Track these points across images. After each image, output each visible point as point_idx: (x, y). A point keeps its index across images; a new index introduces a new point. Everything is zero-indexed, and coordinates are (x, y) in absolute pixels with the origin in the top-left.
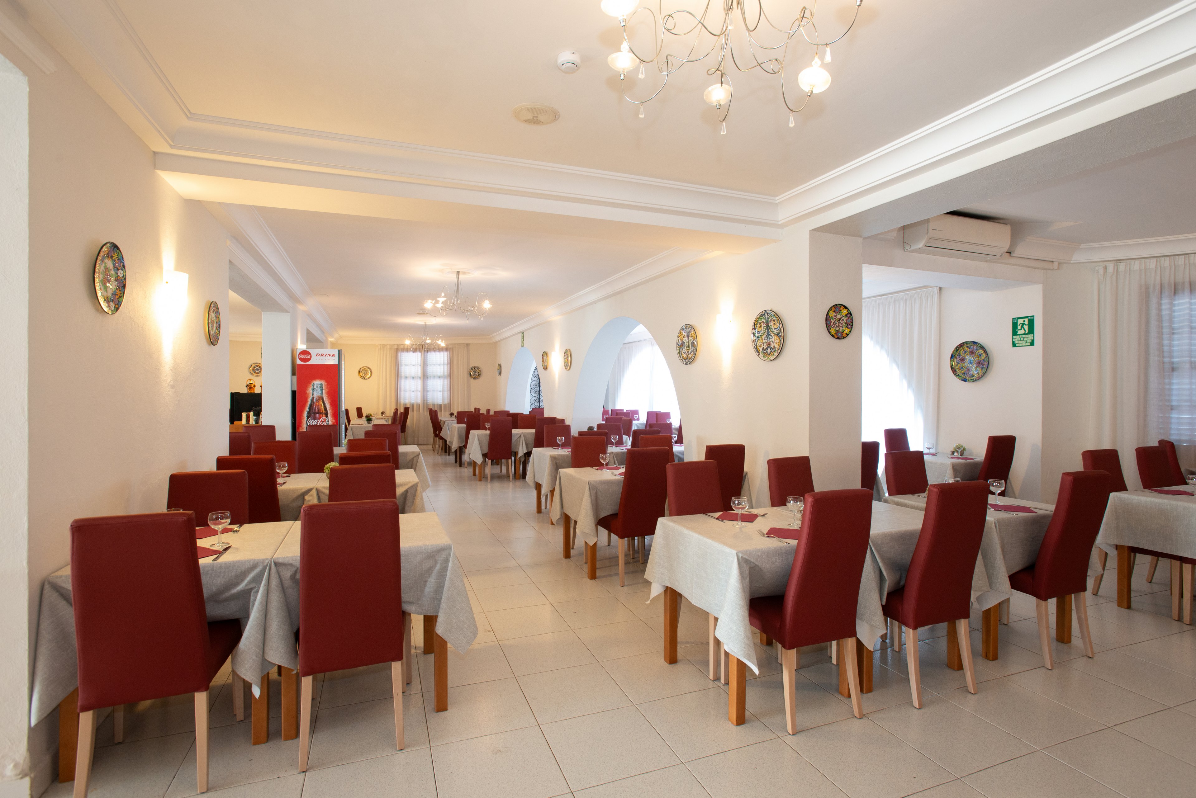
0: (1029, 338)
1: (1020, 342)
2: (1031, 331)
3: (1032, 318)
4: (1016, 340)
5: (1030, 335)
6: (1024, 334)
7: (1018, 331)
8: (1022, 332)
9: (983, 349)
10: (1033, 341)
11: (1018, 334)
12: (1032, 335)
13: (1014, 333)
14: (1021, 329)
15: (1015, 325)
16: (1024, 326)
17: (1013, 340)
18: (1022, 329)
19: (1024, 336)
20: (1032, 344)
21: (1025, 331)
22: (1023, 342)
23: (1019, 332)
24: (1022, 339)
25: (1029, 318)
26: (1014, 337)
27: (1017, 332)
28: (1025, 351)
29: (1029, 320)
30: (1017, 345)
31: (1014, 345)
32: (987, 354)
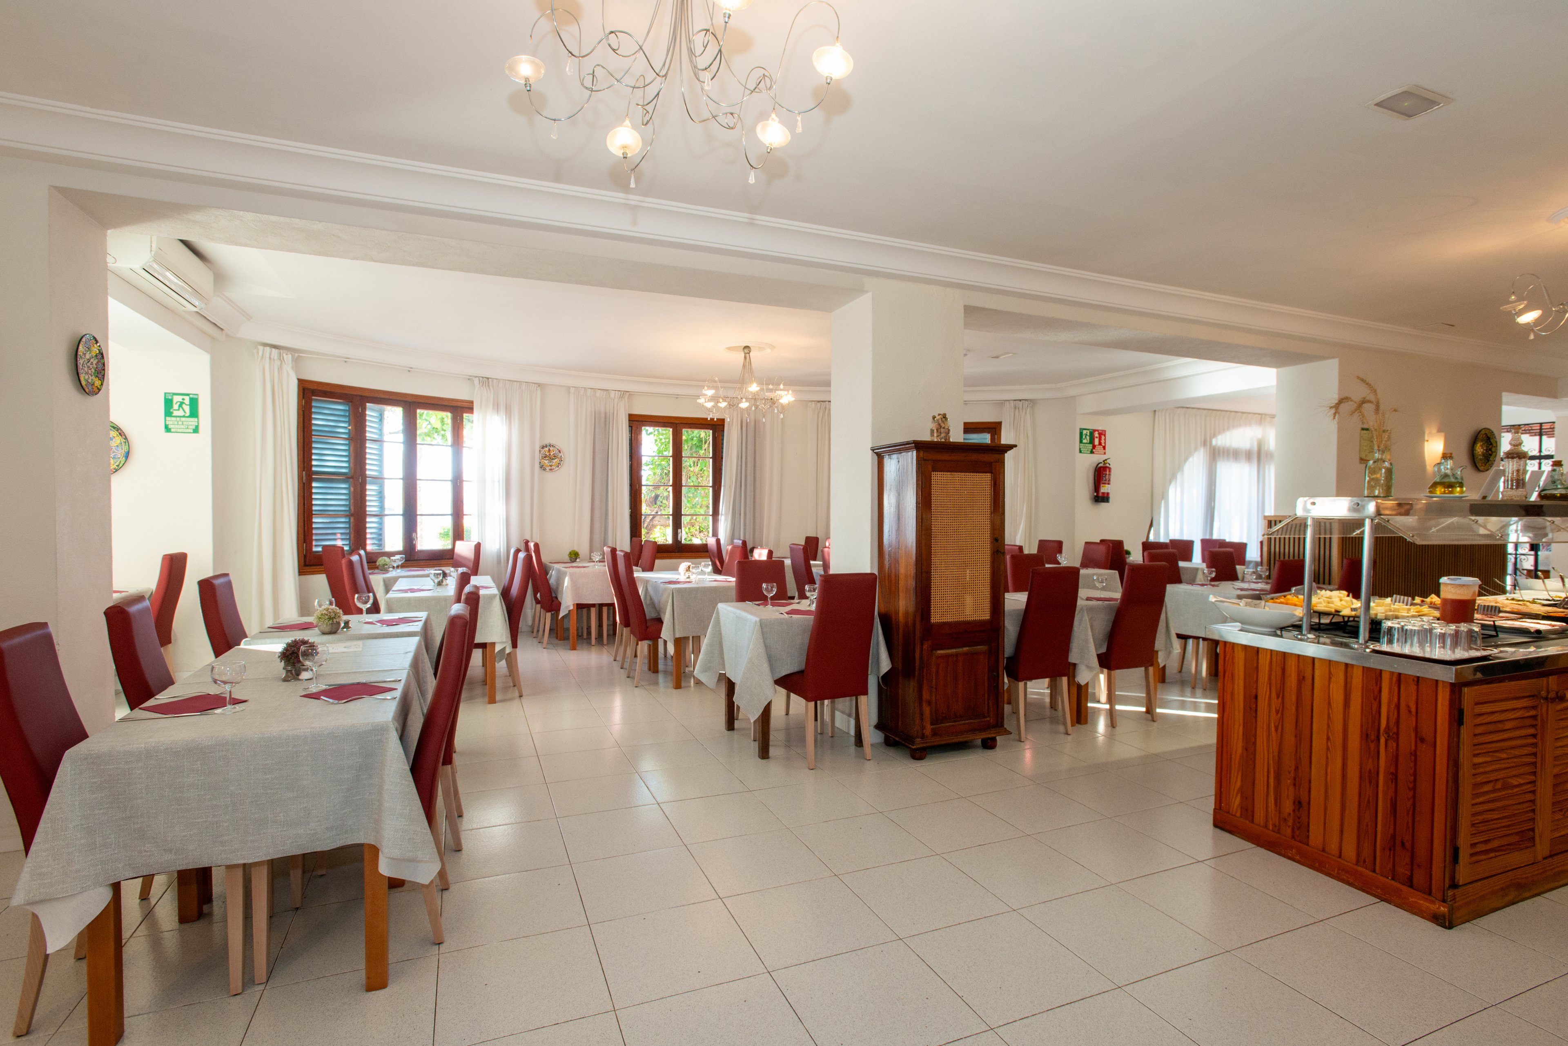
0: (192, 423)
1: (176, 426)
2: (194, 413)
3: (196, 397)
4: (171, 423)
5: (192, 419)
6: (184, 416)
7: (174, 411)
8: (181, 413)
9: (117, 430)
10: (197, 427)
11: (173, 415)
12: (196, 420)
13: (168, 413)
14: (179, 410)
15: (168, 403)
16: (184, 406)
17: (165, 422)
18: (181, 408)
19: (183, 419)
20: (196, 430)
21: (185, 412)
22: (183, 427)
23: (176, 413)
24: (180, 423)
25: (191, 396)
26: (168, 419)
27: (172, 413)
28: (182, 441)
29: (191, 399)
30: (172, 430)
31: (168, 429)
32: (126, 438)
